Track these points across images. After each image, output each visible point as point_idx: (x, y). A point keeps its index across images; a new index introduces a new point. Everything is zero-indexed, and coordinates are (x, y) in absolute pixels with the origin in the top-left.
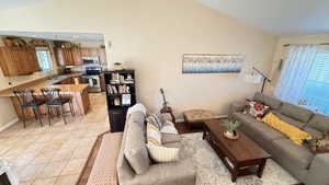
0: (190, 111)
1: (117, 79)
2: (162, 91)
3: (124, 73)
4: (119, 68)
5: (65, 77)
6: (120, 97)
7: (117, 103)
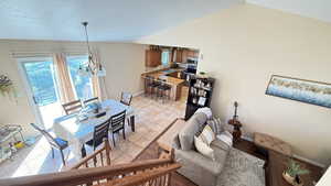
0: (262, 135)
1: (199, 84)
2: (236, 104)
3: (205, 81)
4: (202, 76)
5: (173, 70)
6: (198, 98)
7: (194, 101)
